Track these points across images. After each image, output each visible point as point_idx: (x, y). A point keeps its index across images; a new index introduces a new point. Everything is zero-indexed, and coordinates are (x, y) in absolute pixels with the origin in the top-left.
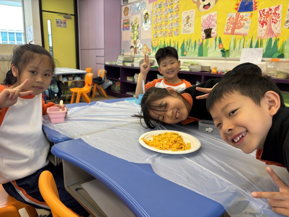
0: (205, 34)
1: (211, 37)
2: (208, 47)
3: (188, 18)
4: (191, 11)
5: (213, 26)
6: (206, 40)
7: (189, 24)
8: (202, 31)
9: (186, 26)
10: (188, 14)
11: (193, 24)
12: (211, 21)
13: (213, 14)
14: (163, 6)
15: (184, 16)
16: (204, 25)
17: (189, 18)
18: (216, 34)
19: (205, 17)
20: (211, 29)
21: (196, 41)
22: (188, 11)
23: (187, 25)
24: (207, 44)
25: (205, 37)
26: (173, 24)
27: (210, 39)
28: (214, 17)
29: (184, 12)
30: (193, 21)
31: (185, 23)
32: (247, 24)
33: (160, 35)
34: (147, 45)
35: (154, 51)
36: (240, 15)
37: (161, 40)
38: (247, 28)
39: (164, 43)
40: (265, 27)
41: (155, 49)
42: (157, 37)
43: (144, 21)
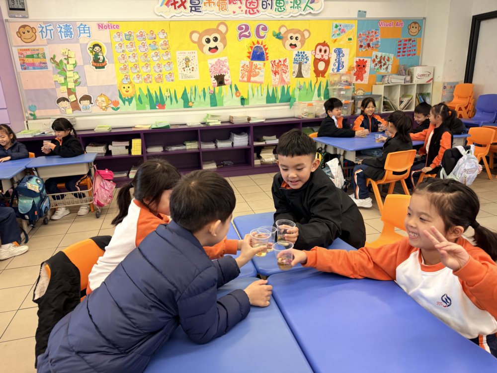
0: (216, 81)
1: (225, 85)
2: (222, 96)
3: (187, 60)
4: (191, 51)
5: (225, 72)
6: (219, 87)
7: (190, 67)
8: (212, 77)
9: (186, 69)
10: (187, 55)
11: (197, 68)
12: (221, 66)
13: (222, 59)
14: (136, 38)
15: (180, 57)
16: (213, 70)
18: (230, 81)
19: (213, 61)
20: (224, 76)
21: (204, 88)
22: (187, 52)
23: (188, 68)
24: (220, 92)
25: (217, 84)
26: (163, 66)
27: (223, 87)
28: (225, 63)
29: (180, 52)
30: (195, 64)
31: (183, 65)
32: (261, 73)
33: (136, 81)
34: (109, 95)
35: (127, 103)
36: (254, 63)
37: (141, 87)
38: (262, 76)
39: (148, 90)
40: (278, 76)
41: (130, 101)
42: (131, 83)
43: (92, 57)
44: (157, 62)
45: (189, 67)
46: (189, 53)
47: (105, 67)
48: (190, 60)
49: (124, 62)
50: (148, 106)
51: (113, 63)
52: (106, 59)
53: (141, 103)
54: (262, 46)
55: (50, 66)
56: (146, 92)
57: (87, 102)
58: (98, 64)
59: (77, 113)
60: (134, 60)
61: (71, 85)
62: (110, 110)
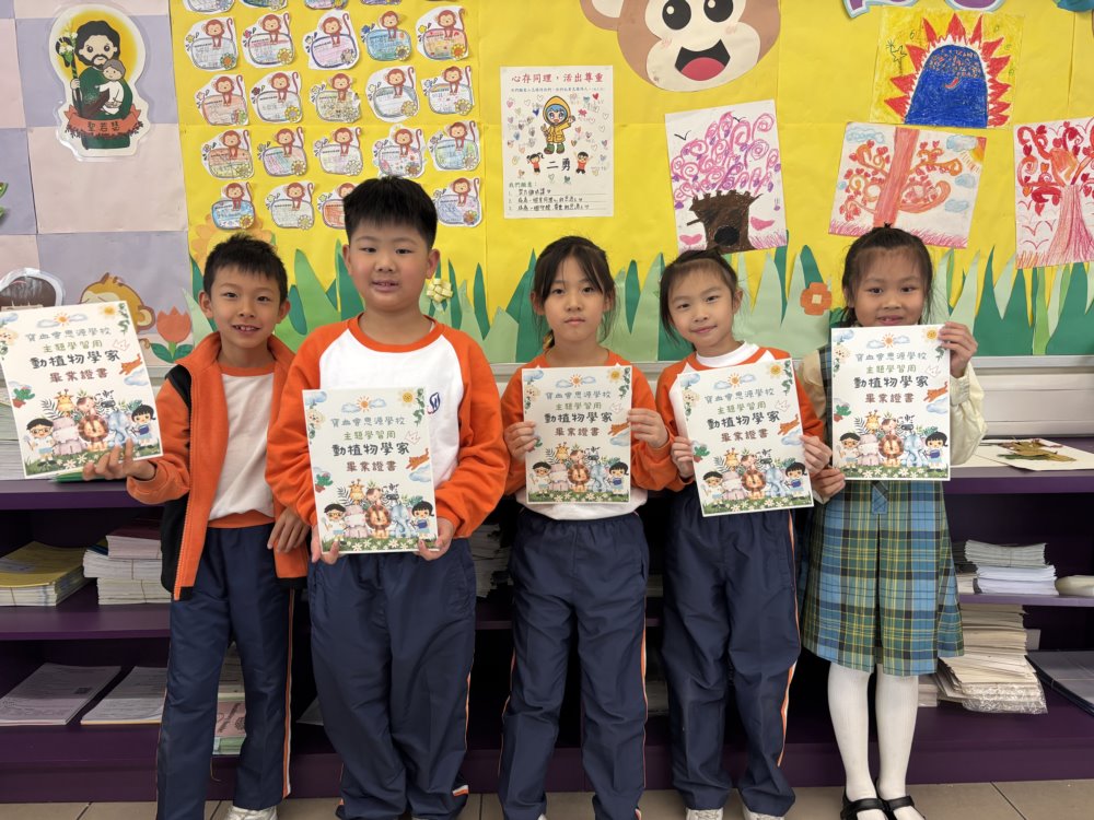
4: (583, 70)
5: (758, 183)
10: (558, 87)
11: (603, 158)
12: (736, 150)
15: (519, 99)
18: (780, 227)
19: (696, 123)
22: (558, 72)
25: (703, 243)
26: (425, 142)
28: (758, 135)
29: (519, 71)
30: (598, 138)
31: (532, 143)
32: (958, 193)
33: (284, 214)
36: (921, 139)
38: (961, 207)
40: (1053, 211)
43: (69, 85)
44: (400, 123)
45: (561, 151)
46: (568, 78)
47: (133, 138)
48: (574, 112)
49: (228, 118)
51: (175, 121)
52: (138, 102)
54: (976, 48)
58: (97, 123)
60: (281, 111)
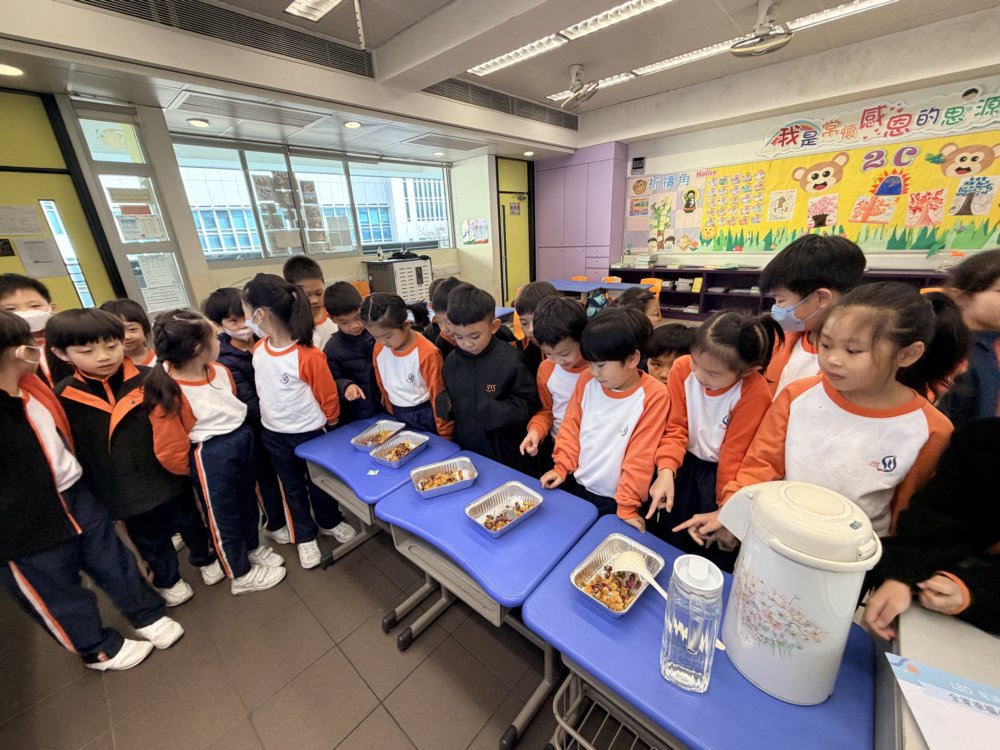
0: (813, 222)
1: (825, 226)
3: (782, 200)
4: (790, 190)
5: (831, 211)
7: (784, 208)
8: (809, 217)
9: (777, 210)
10: (784, 194)
11: (792, 208)
12: (826, 204)
13: (831, 196)
14: (730, 182)
15: (775, 197)
16: (814, 209)
17: (784, 200)
18: (835, 221)
19: (816, 200)
20: (827, 215)
21: (795, 230)
22: (785, 191)
23: (780, 209)
26: (751, 208)
27: (822, 228)
28: (833, 201)
29: (775, 192)
30: (791, 204)
31: (775, 206)
32: (888, 211)
33: (720, 223)
34: (690, 237)
35: (705, 244)
36: (879, 199)
37: (723, 229)
38: (889, 214)
39: (729, 233)
40: (918, 214)
41: (708, 242)
42: (713, 225)
43: (685, 202)
44: (746, 204)
45: (781, 207)
47: (695, 211)
48: (786, 199)
49: (712, 206)
50: (725, 248)
51: (702, 207)
52: (696, 204)
53: (719, 244)
54: (900, 176)
55: (650, 211)
56: (726, 234)
57: (670, 242)
58: (689, 208)
59: (661, 252)
60: (723, 204)
61: (661, 228)
62: (689, 250)
